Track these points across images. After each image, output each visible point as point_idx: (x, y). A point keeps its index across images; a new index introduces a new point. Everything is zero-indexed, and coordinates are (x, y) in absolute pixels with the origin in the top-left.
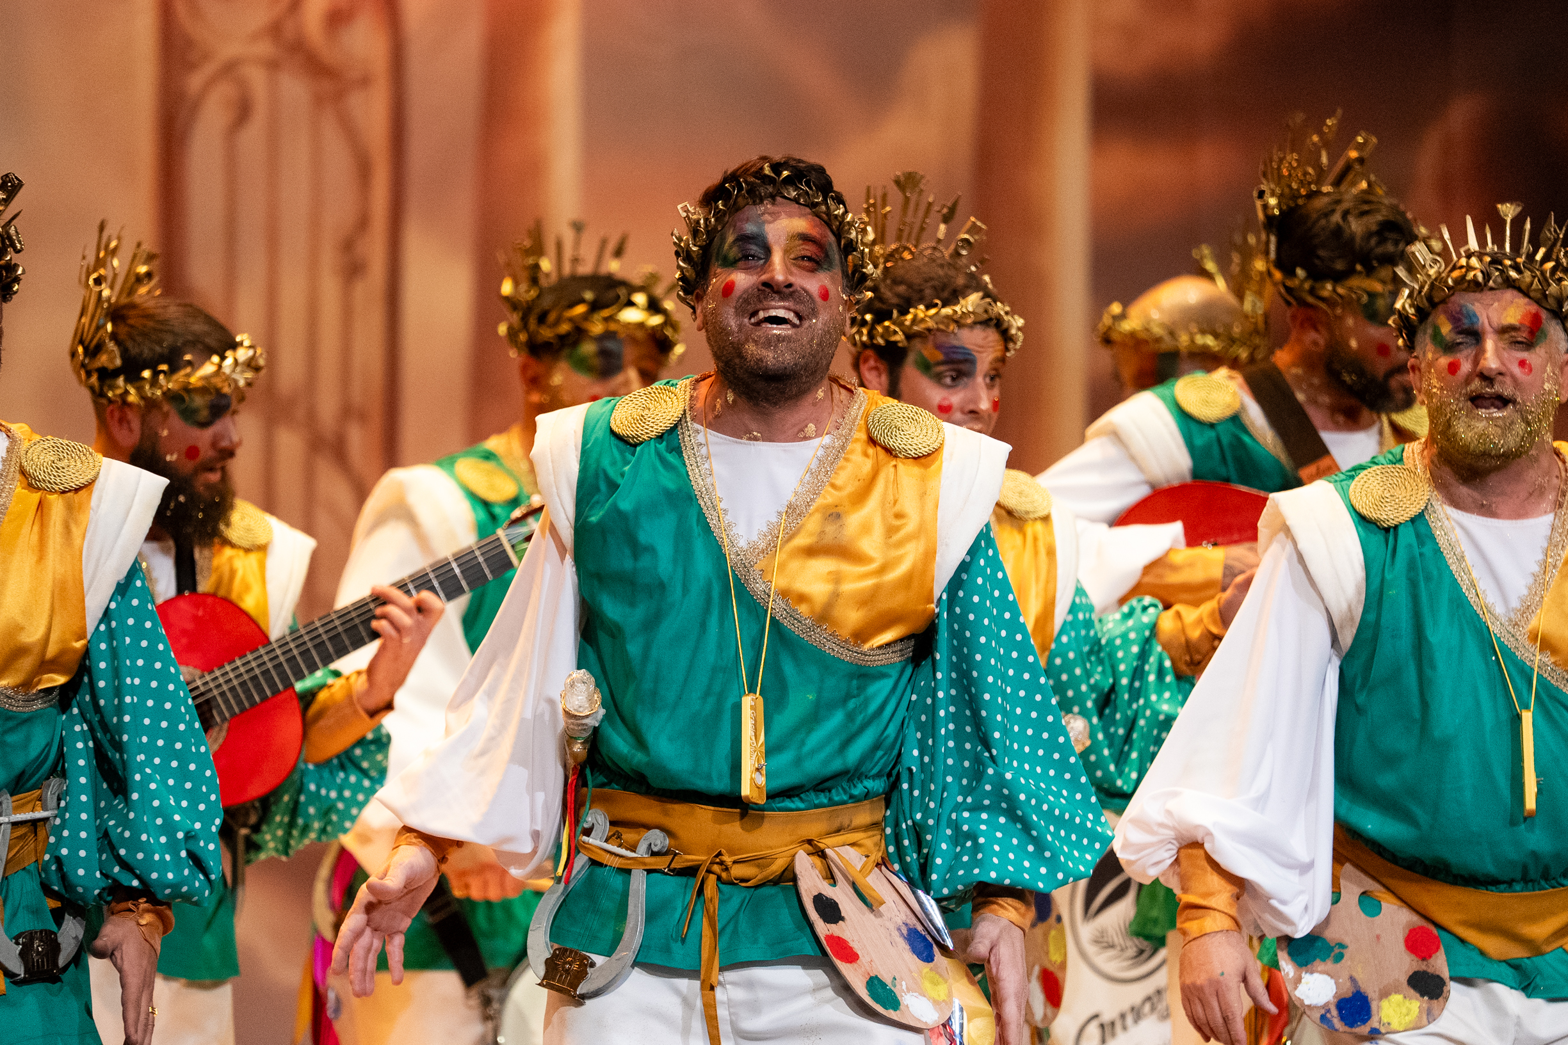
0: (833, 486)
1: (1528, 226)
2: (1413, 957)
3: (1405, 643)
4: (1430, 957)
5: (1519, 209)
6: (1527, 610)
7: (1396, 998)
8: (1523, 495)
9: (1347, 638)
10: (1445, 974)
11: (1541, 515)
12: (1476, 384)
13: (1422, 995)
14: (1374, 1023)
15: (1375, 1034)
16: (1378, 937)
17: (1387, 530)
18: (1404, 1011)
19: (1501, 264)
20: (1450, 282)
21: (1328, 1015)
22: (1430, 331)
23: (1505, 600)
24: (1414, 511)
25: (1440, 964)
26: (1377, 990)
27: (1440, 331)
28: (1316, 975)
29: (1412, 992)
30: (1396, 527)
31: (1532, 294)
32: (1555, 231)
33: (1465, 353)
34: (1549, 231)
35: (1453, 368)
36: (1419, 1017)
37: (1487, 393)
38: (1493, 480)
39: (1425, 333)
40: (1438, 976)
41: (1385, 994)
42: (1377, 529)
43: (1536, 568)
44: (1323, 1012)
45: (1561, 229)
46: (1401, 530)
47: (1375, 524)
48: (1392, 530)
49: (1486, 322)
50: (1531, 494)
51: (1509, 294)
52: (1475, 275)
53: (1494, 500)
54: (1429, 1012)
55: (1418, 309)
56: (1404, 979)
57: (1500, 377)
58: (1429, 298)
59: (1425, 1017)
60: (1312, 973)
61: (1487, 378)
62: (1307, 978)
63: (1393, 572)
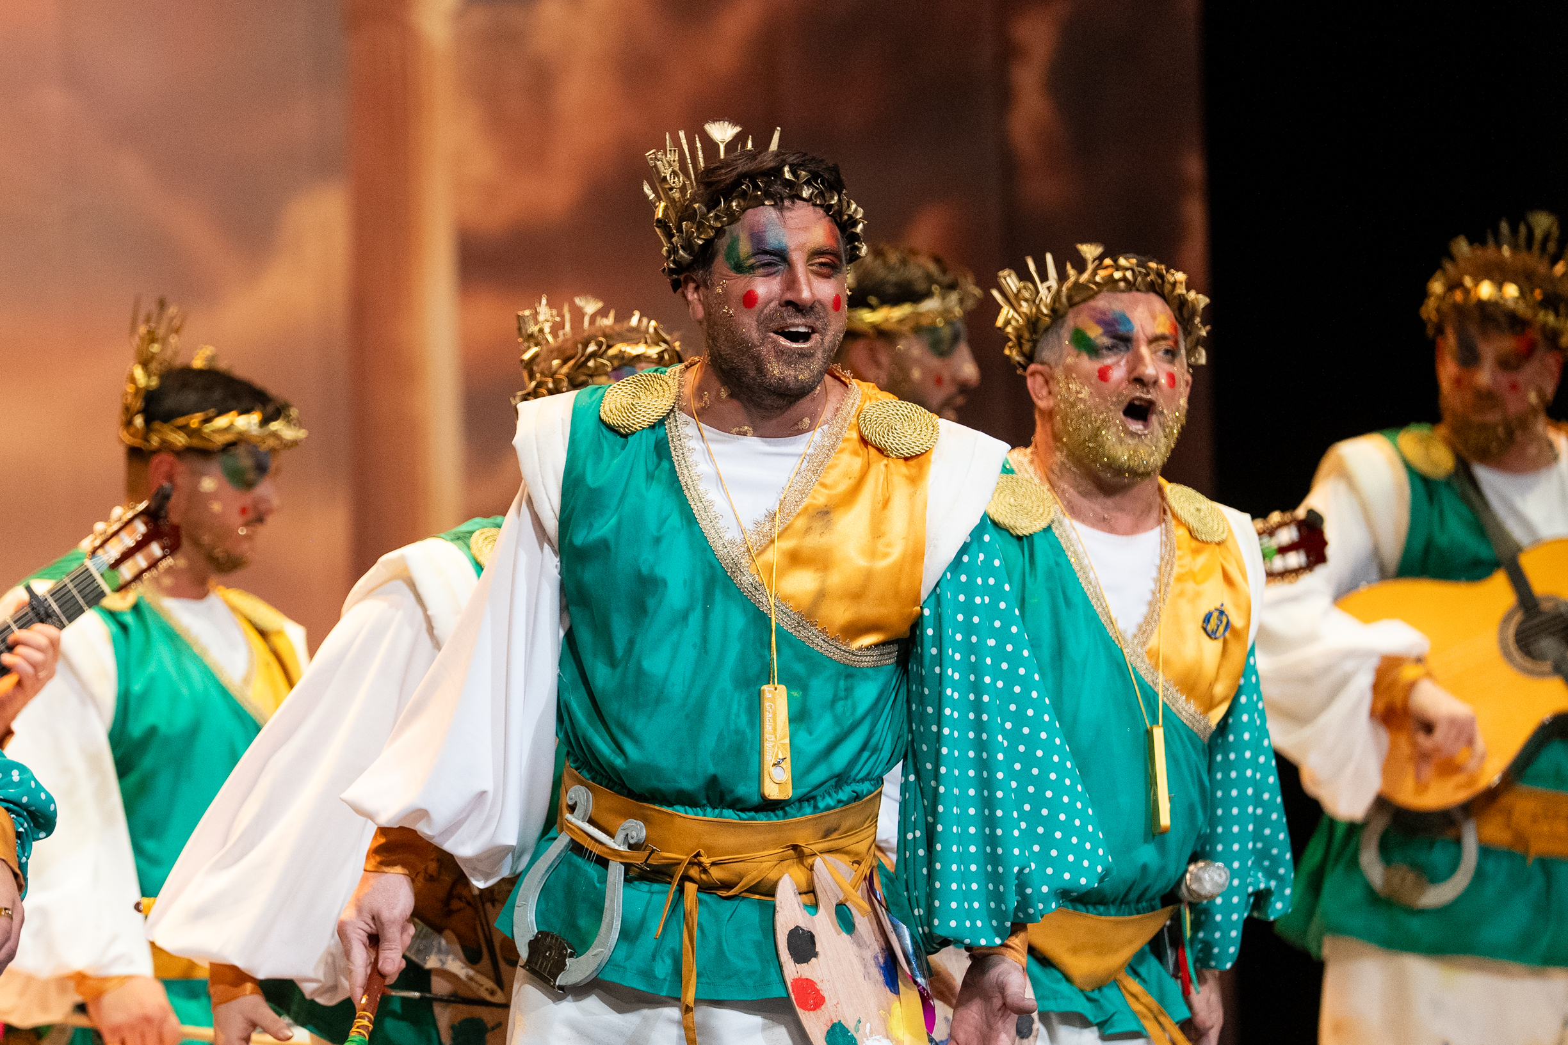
0: (823, 485)
8: (1138, 511)
11: (1148, 531)
17: (1019, 538)
20: (1099, 280)
22: (1067, 335)
23: (1127, 616)
24: (1044, 522)
27: (1086, 334)
30: (1030, 537)
31: (1172, 303)
33: (1115, 359)
35: (1103, 375)
46: (1036, 541)
47: (1008, 531)
49: (1141, 331)
50: (1142, 512)
53: (1114, 514)
58: (1070, 297)
61: (1143, 383)
63: (1035, 582)
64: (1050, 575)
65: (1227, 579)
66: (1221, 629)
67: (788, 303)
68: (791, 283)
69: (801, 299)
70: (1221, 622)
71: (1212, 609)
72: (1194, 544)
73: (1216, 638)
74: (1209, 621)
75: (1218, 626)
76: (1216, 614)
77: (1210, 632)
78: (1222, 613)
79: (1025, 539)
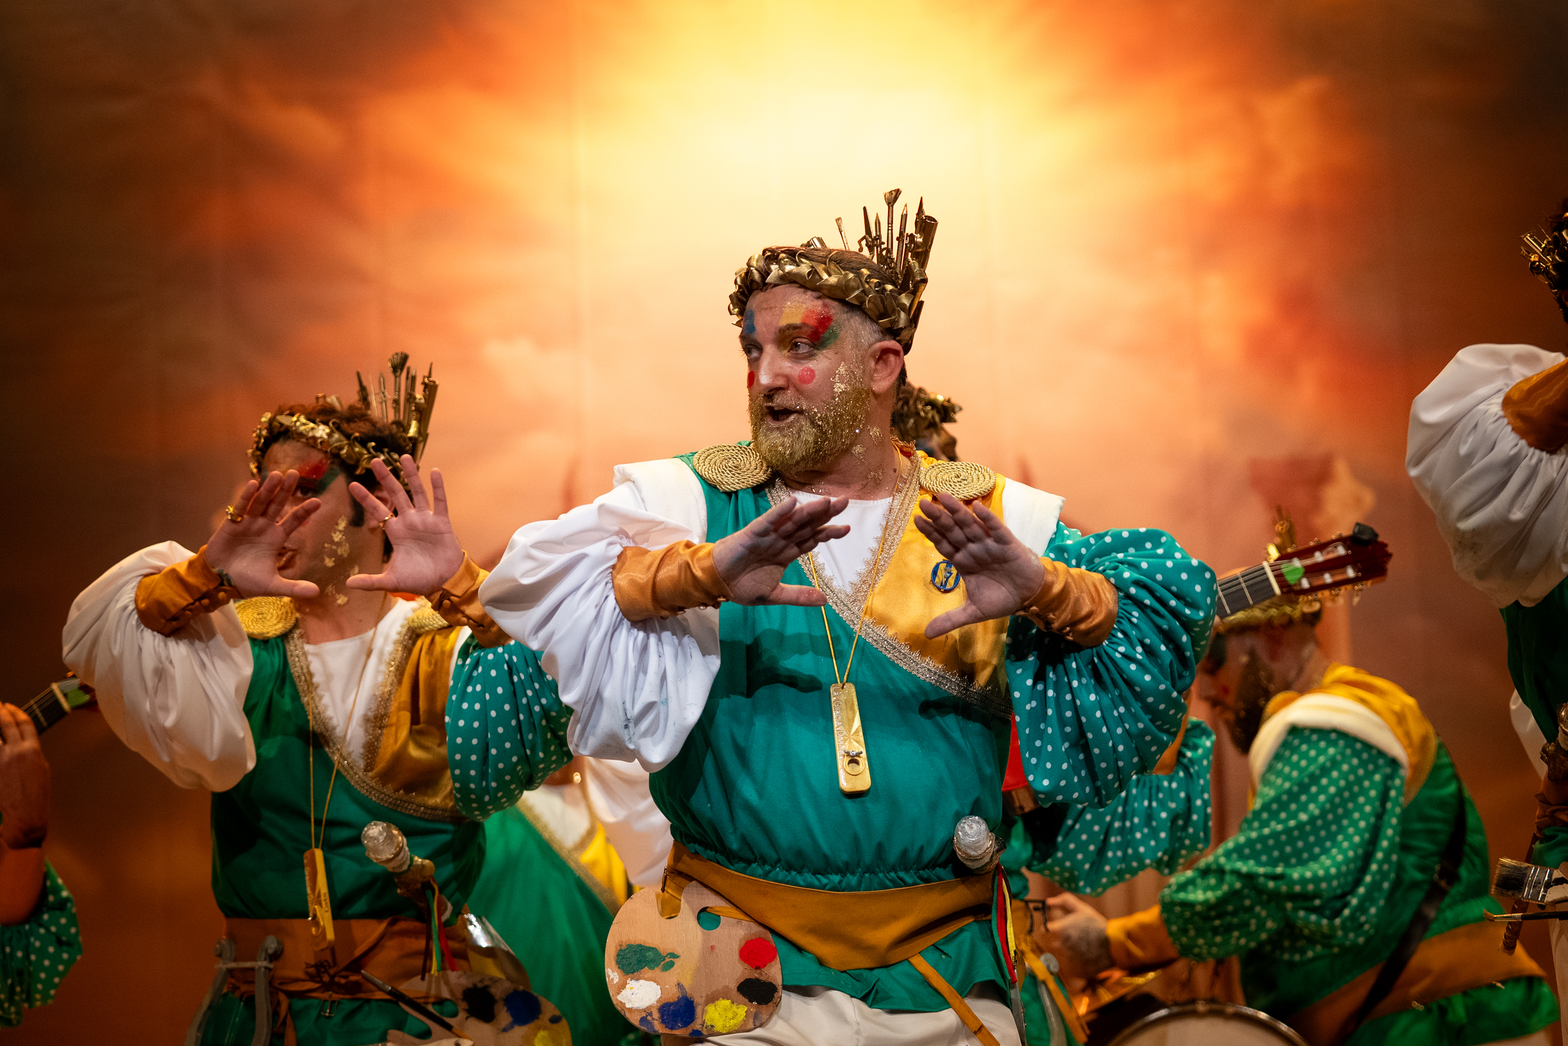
2: (746, 966)
4: (765, 966)
6: (864, 584)
7: (724, 1003)
10: (779, 981)
13: (751, 1001)
14: (697, 1025)
15: (699, 1037)
16: (712, 948)
18: (730, 1015)
21: (649, 1018)
25: (774, 972)
26: (704, 995)
28: (642, 982)
29: (741, 998)
36: (745, 1021)
40: (771, 984)
41: (712, 999)
42: (721, 493)
44: (644, 1014)
47: (719, 488)
48: (733, 495)
54: (756, 1017)
56: (733, 986)
59: (751, 1021)
60: (637, 980)
62: (632, 984)
66: (951, 581)
70: (951, 574)
74: (936, 574)
76: (943, 566)
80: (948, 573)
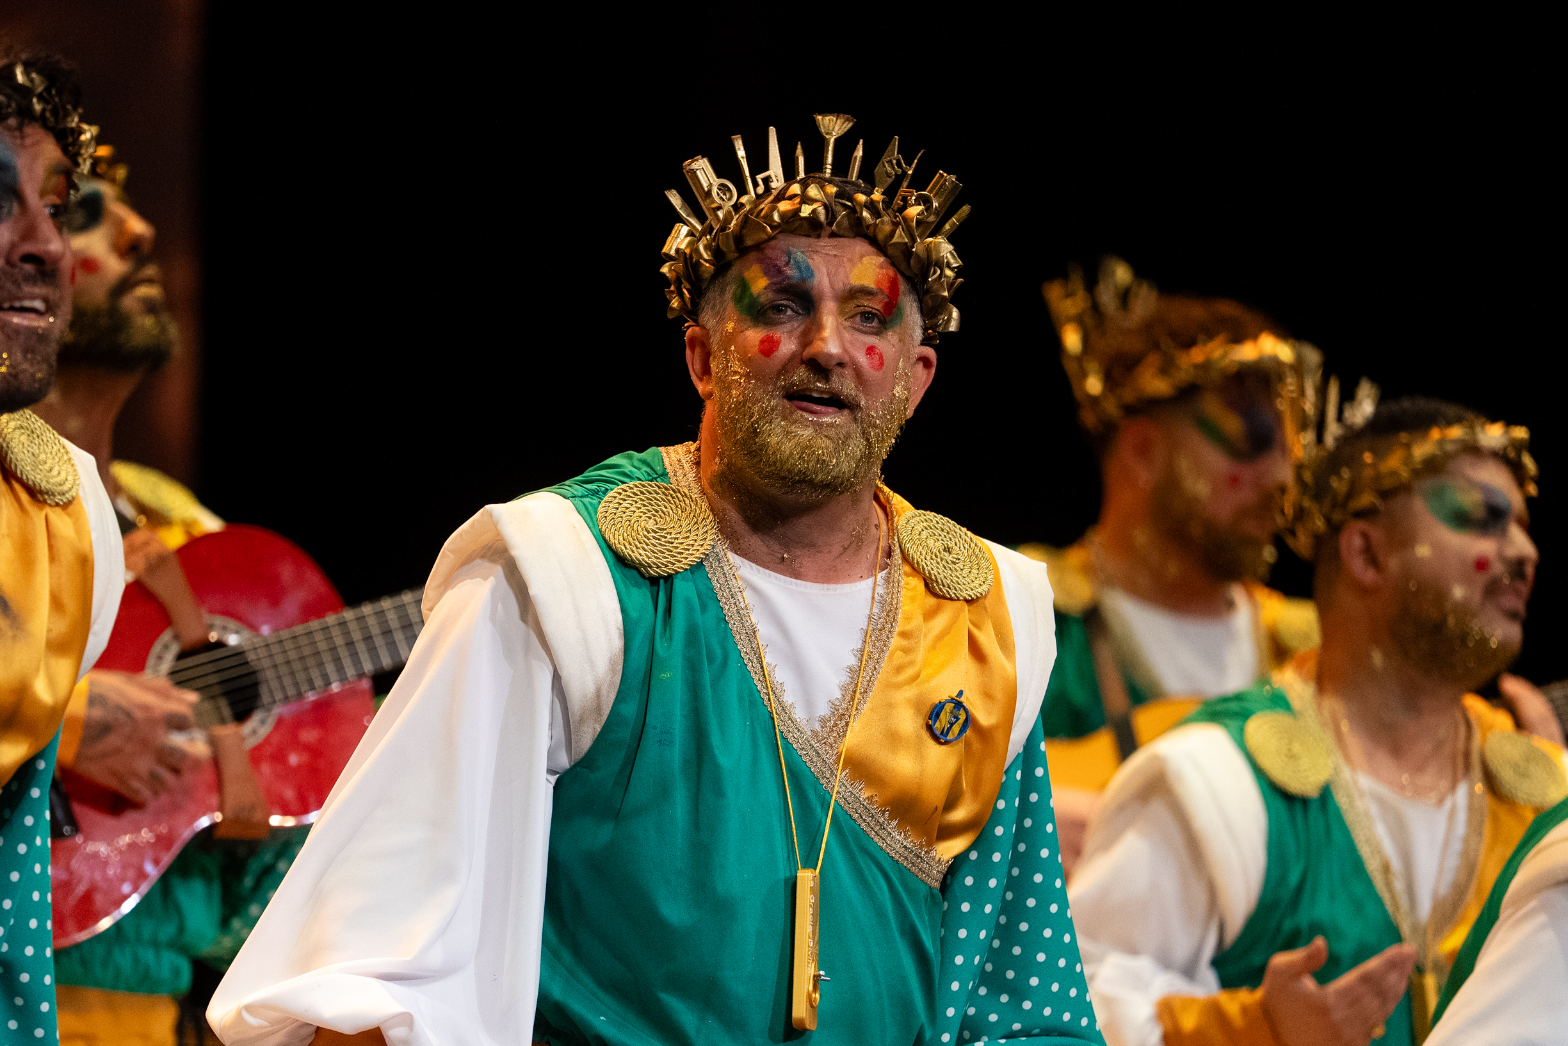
1: (859, 153)
3: (676, 754)
5: (848, 125)
6: (840, 719)
8: (837, 549)
9: (586, 739)
11: (855, 581)
12: (800, 375)
17: (654, 581)
19: (851, 199)
20: (776, 217)
22: (731, 291)
23: (809, 703)
24: (694, 556)
27: (749, 289)
30: (669, 578)
31: (890, 251)
32: (899, 164)
33: (788, 326)
34: (890, 162)
35: (769, 347)
37: (818, 390)
38: (802, 525)
39: (723, 291)
42: (640, 579)
43: (853, 661)
45: (909, 164)
46: (678, 584)
47: (638, 569)
49: (825, 281)
50: (845, 549)
51: (860, 247)
52: (814, 211)
53: (797, 553)
55: (717, 253)
57: (838, 370)
58: (738, 238)
61: (819, 367)
63: (669, 647)
64: (692, 637)
65: (976, 651)
66: (956, 729)
67: (28, 258)
68: (29, 233)
69: (48, 253)
70: (958, 719)
71: (944, 697)
72: (932, 601)
73: (946, 743)
74: (938, 716)
75: (952, 725)
76: (949, 707)
77: (938, 733)
78: (959, 705)
79: (662, 581)
80: (955, 717)
